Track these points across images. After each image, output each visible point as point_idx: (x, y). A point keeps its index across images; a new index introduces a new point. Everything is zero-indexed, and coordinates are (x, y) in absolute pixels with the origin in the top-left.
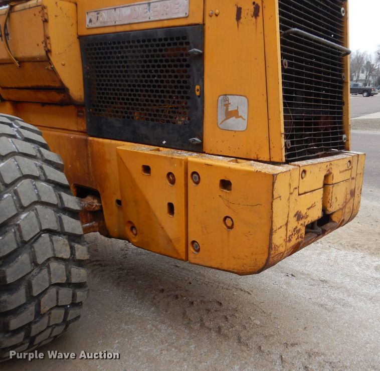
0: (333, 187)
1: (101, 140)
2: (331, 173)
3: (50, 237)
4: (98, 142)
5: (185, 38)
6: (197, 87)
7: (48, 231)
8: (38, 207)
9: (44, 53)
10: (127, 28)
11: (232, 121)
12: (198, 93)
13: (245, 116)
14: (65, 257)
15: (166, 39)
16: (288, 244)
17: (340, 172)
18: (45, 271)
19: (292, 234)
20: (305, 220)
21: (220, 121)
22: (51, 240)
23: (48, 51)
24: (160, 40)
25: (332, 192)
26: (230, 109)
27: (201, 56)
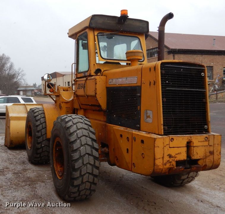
0: (194, 148)
1: (110, 125)
2: (192, 141)
3: (88, 156)
4: (109, 125)
5: (136, 90)
6: (139, 107)
7: (88, 154)
8: (86, 145)
9: (94, 94)
10: (120, 86)
11: (148, 119)
12: (139, 109)
13: (152, 118)
14: (92, 164)
15: (131, 90)
16: (164, 166)
17: (199, 142)
18: (86, 167)
19: (167, 163)
20: (175, 159)
21: (145, 119)
22: (88, 157)
23: (96, 94)
24: (129, 90)
25: (193, 150)
26: (148, 115)
27: (140, 96)
